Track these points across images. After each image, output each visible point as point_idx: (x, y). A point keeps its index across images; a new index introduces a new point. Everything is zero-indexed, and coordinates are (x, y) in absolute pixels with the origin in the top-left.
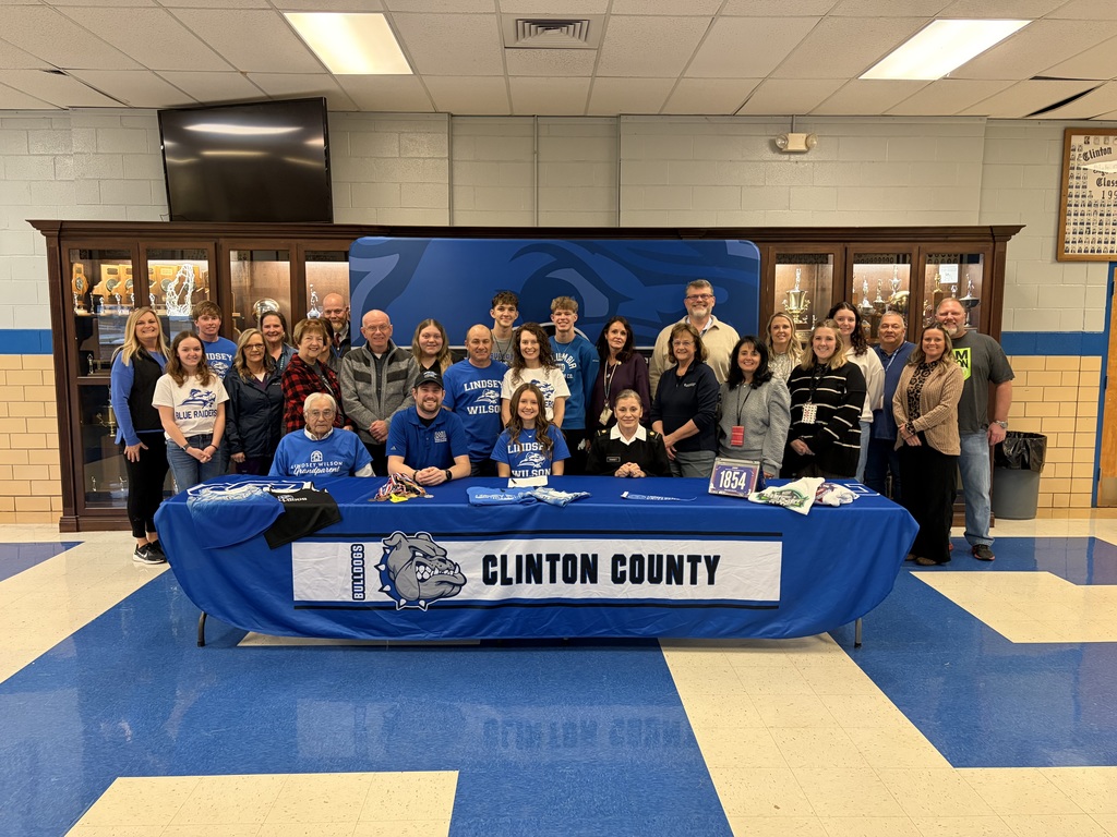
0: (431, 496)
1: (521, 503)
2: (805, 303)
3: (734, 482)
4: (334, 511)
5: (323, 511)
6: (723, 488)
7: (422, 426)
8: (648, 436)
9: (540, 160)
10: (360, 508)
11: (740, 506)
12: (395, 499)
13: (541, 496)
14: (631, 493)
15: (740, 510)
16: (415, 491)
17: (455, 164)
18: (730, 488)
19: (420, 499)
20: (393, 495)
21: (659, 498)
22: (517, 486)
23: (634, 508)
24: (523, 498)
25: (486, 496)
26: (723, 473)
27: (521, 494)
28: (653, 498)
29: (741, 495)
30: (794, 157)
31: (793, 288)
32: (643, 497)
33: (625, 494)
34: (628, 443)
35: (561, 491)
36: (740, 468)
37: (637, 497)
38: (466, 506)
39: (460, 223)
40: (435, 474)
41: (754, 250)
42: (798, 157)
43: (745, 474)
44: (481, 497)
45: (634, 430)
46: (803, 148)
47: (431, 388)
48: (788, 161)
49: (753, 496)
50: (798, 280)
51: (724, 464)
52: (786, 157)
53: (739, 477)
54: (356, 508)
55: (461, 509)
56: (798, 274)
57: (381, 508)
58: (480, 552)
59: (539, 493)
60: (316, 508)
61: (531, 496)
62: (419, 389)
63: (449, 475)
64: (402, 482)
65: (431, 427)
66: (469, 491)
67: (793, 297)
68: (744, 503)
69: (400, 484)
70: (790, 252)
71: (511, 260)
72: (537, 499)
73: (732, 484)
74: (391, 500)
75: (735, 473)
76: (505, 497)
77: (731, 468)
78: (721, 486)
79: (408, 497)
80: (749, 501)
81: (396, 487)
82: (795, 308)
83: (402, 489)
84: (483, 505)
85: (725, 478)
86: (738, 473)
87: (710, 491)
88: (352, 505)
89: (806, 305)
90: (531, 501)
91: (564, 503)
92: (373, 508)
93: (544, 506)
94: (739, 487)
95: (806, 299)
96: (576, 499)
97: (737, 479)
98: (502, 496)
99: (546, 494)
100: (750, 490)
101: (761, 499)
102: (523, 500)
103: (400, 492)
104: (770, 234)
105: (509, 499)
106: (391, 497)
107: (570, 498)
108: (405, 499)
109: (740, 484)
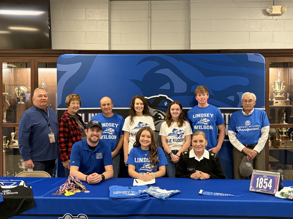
0: (88, 192)
1: (139, 197)
2: (283, 87)
3: (265, 185)
4: (32, 201)
5: (25, 201)
6: (258, 188)
7: (90, 150)
8: (210, 156)
9: (152, 21)
10: (47, 199)
11: (271, 200)
12: (68, 194)
13: (152, 193)
14: (204, 190)
15: (272, 203)
16: (80, 188)
17: (112, 23)
18: (263, 188)
19: (82, 194)
20: (66, 191)
21: (221, 194)
22: (138, 185)
23: (208, 201)
24: (141, 194)
25: (120, 192)
26: (258, 179)
27: (140, 191)
28: (218, 194)
29: (271, 193)
30: (275, 17)
31: (277, 80)
32: (212, 193)
33: (201, 192)
34: (199, 160)
35: (163, 189)
36: (268, 176)
37: (208, 193)
38: (107, 199)
39: (114, 48)
40: (96, 177)
41: (262, 59)
42: (277, 17)
43: (271, 180)
44: (117, 193)
45: (203, 152)
46: (280, 12)
47: (96, 129)
48: (272, 19)
49: (278, 194)
50: (279, 75)
51: (258, 174)
52: (271, 17)
53: (268, 181)
54: (44, 199)
55: (104, 200)
56: (279, 73)
57: (59, 199)
59: (151, 191)
60: (21, 199)
61: (145, 193)
62: (89, 130)
63: (103, 177)
64: (74, 182)
65: (95, 151)
66: (111, 188)
67: (277, 84)
68: (273, 198)
69: (72, 183)
70: (277, 62)
71: (138, 64)
72: (149, 195)
73: (264, 186)
74: (65, 194)
75: (265, 179)
76: (131, 193)
77: (262, 176)
78: (257, 187)
79: (75, 192)
80: (276, 197)
81: (69, 185)
82: (278, 89)
83: (73, 187)
84: (117, 199)
85: (259, 182)
86: (267, 179)
87: (250, 190)
88: (42, 197)
89: (284, 88)
90: (146, 196)
91: (166, 198)
92: (54, 199)
93: (153, 199)
94: (268, 188)
95: (283, 85)
96: (172, 195)
97: (266, 183)
98: (129, 192)
99: (154, 191)
100: (275, 190)
101: (282, 196)
102: (141, 195)
103: (71, 189)
104: (267, 53)
105: (133, 195)
106: (65, 192)
107: (169, 195)
108: (73, 194)
109: (268, 186)
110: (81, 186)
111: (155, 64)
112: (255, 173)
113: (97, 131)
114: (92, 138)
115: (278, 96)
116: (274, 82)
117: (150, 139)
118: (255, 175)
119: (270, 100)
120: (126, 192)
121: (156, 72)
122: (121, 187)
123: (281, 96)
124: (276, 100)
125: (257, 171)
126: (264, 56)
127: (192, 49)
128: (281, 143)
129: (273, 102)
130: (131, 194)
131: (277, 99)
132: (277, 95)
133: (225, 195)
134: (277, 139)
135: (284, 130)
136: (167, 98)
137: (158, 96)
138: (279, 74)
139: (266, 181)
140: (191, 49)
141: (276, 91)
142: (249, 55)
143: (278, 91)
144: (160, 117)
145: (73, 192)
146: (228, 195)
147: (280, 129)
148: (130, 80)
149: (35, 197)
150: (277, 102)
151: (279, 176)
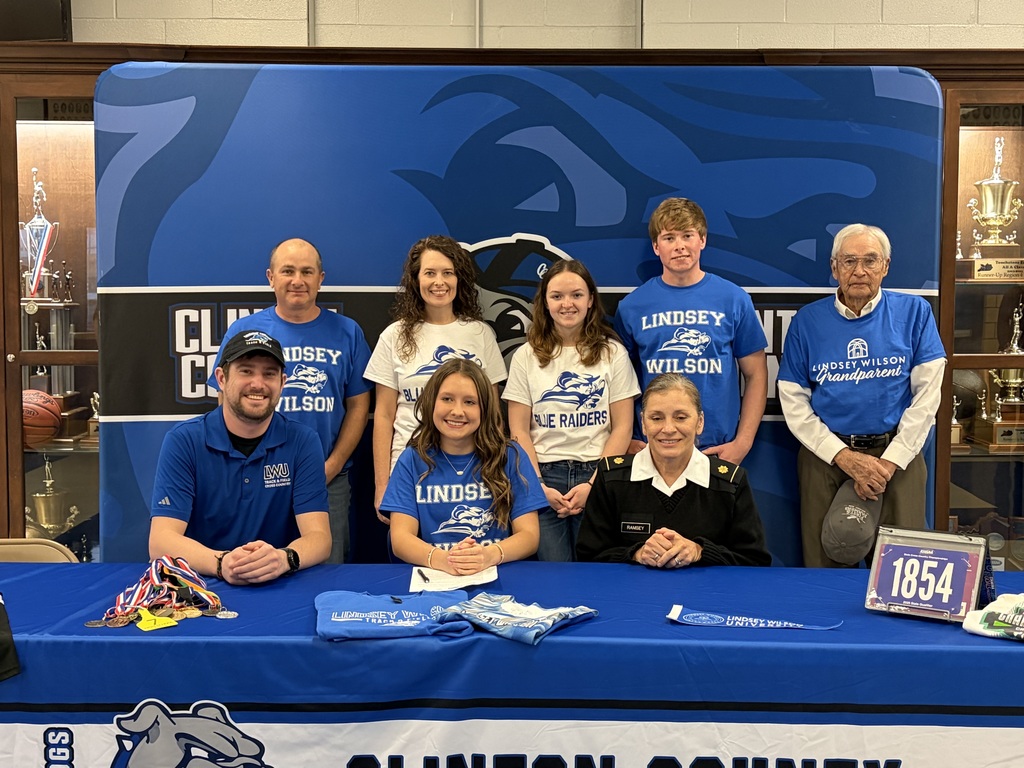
0: (232, 615)
1: (435, 634)
2: (1012, 206)
3: (925, 584)
4: (7, 650)
6: (900, 599)
7: (236, 454)
8: (714, 476)
10: (66, 644)
11: (946, 644)
12: (149, 622)
13: (483, 618)
14: (688, 607)
15: (949, 654)
16: (197, 601)
18: (916, 598)
19: (207, 623)
20: (144, 613)
21: (754, 622)
22: (429, 587)
23: (701, 649)
24: (442, 621)
25: (357, 616)
26: (898, 563)
27: (437, 611)
28: (740, 621)
29: (946, 616)
31: (989, 176)
32: (717, 619)
33: (675, 612)
34: (669, 491)
35: (528, 603)
36: (937, 553)
37: (704, 618)
38: (308, 640)
39: (328, 40)
40: (260, 558)
41: (931, 89)
43: (950, 567)
44: (346, 617)
45: (683, 461)
47: (259, 367)
49: (973, 621)
50: (998, 159)
51: (900, 543)
53: (937, 572)
54: (56, 644)
55: (297, 647)
56: (999, 149)
57: (114, 644)
58: (341, 747)
59: (479, 609)
61: (459, 617)
62: (233, 368)
63: (294, 559)
64: (174, 581)
65: (254, 456)
66: (321, 600)
67: (989, 193)
68: (955, 635)
69: (167, 584)
70: (989, 101)
71: (426, 108)
72: (473, 624)
73: (922, 590)
74: (139, 625)
75: (927, 564)
76: (400, 617)
77: (916, 551)
78: (895, 593)
79: (179, 616)
80: (965, 631)
81: (155, 591)
82: (993, 215)
83: (170, 596)
84: (347, 639)
85: (903, 576)
86: (934, 564)
87: (868, 605)
88: (47, 637)
89: (1015, 210)
90: (459, 630)
91: (537, 636)
92: (95, 644)
93: (490, 641)
94: (937, 597)
95: (1015, 197)
96: (564, 626)
97: (932, 578)
98: (393, 615)
99: (494, 610)
100: (964, 604)
101: (991, 626)
102: (441, 627)
103: (162, 605)
104: (950, 65)
105: (408, 624)
106: (139, 618)
107: (550, 622)
108: (172, 622)
109: (939, 590)
110: (204, 594)
111: (498, 106)
112: (887, 540)
113: (266, 375)
114: (246, 403)
115: (993, 241)
116: (979, 187)
117: (474, 412)
118: (888, 546)
119: (959, 256)
120: (381, 615)
121: (501, 142)
122: (364, 596)
123: (1004, 243)
124: (984, 256)
125: (896, 532)
126: (939, 79)
127: (649, 44)
128: (999, 432)
129: (971, 264)
130: (401, 623)
131: (987, 252)
132: (986, 236)
133: (771, 624)
134: (984, 416)
135: (1014, 381)
136: (549, 247)
137: (512, 239)
138: (999, 154)
139: (931, 570)
140: (646, 46)
141: (984, 220)
142: (879, 72)
143: (991, 223)
144: (517, 327)
145: (171, 616)
146: (779, 624)
147: (999, 373)
148: (395, 172)
149: (17, 637)
150: (988, 267)
151: (983, 550)
